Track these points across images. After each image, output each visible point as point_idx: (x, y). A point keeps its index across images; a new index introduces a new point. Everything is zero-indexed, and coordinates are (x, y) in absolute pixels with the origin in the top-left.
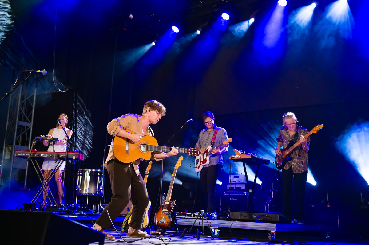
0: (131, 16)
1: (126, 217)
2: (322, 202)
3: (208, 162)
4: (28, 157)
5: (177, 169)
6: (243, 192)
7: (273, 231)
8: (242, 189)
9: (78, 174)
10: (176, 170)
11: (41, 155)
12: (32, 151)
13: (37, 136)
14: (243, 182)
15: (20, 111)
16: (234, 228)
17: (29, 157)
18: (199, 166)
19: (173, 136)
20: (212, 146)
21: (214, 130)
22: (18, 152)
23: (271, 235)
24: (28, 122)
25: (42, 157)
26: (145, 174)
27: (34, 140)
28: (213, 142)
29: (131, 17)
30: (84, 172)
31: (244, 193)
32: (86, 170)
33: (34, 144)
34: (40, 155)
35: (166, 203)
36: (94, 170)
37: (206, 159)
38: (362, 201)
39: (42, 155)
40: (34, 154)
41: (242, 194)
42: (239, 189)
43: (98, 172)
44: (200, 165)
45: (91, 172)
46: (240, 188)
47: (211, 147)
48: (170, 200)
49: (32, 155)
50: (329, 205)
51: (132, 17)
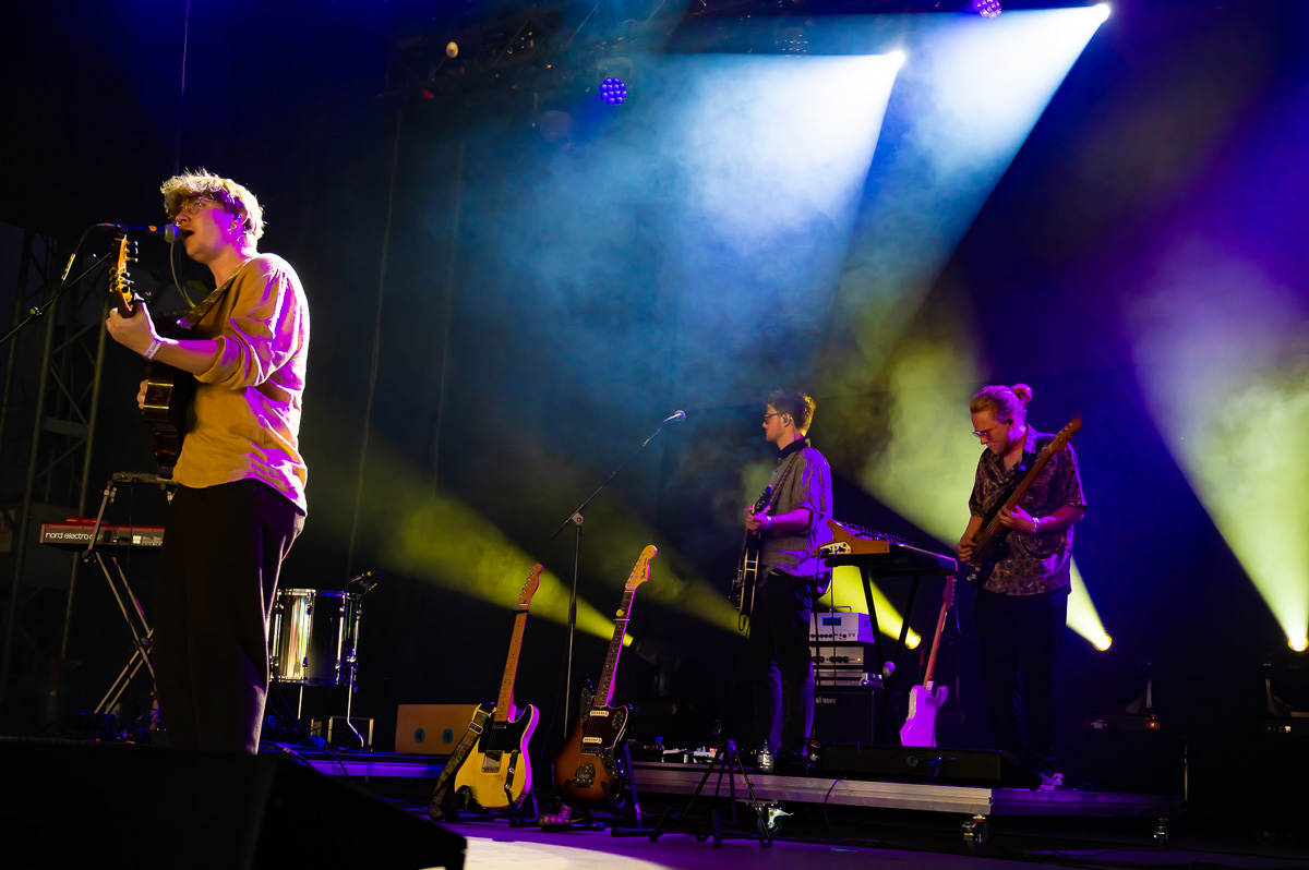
0: (453, 46)
1: (449, 763)
2: (1131, 709)
4: (87, 545)
5: (633, 592)
6: (857, 675)
7: (980, 817)
8: (851, 663)
10: (630, 594)
11: (135, 537)
12: (100, 525)
13: (120, 472)
14: (856, 639)
15: (51, 379)
16: (836, 803)
17: (90, 547)
22: (51, 527)
23: (974, 831)
24: (76, 419)
25: (137, 546)
27: (110, 483)
29: (452, 51)
31: (859, 679)
32: (296, 592)
33: (109, 498)
34: (131, 539)
35: (593, 713)
38: (1272, 708)
39: (137, 540)
40: (108, 535)
41: (853, 683)
42: (843, 664)
43: (340, 602)
45: (317, 599)
46: (846, 659)
48: (609, 704)
49: (100, 537)
50: (1153, 721)
51: (456, 53)
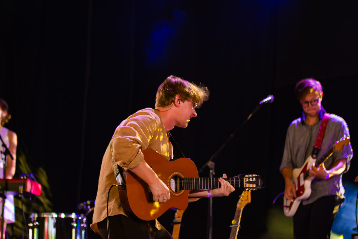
3: (308, 192)
5: (242, 209)
9: (31, 225)
10: (240, 211)
18: (292, 203)
19: (232, 135)
20: (314, 156)
21: (320, 122)
26: (174, 221)
28: (317, 148)
30: (41, 220)
32: (46, 215)
36: (63, 216)
37: (303, 186)
43: (72, 220)
44: (292, 200)
45: (58, 219)
47: (314, 158)
